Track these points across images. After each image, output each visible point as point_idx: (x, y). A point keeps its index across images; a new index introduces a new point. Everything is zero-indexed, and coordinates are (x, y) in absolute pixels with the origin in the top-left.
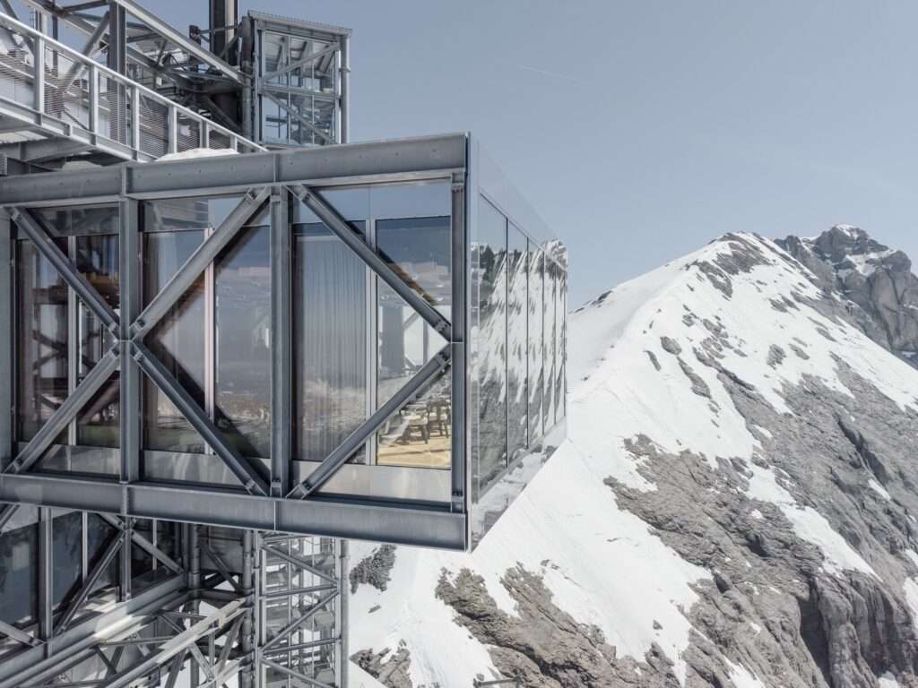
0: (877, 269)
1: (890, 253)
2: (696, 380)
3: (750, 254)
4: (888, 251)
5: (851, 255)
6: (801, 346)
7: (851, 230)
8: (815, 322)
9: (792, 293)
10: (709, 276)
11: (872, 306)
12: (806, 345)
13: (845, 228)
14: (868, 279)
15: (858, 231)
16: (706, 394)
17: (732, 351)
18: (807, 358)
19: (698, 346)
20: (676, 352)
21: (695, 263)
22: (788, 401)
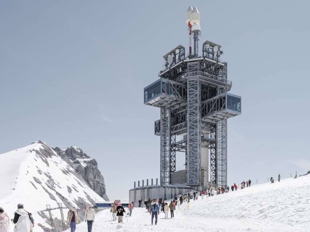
0: (87, 165)
1: (91, 159)
2: (50, 194)
3: (50, 151)
4: (90, 159)
5: (78, 158)
6: (75, 188)
7: (77, 149)
8: (77, 180)
9: (67, 168)
10: (40, 157)
11: (86, 179)
12: (76, 187)
13: (75, 147)
14: (85, 168)
15: (80, 150)
16: (55, 200)
17: (57, 186)
18: (78, 192)
19: (47, 182)
20: (40, 183)
21: (34, 150)
22: (78, 205)
